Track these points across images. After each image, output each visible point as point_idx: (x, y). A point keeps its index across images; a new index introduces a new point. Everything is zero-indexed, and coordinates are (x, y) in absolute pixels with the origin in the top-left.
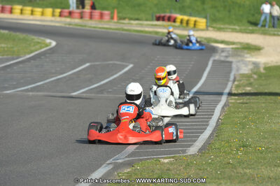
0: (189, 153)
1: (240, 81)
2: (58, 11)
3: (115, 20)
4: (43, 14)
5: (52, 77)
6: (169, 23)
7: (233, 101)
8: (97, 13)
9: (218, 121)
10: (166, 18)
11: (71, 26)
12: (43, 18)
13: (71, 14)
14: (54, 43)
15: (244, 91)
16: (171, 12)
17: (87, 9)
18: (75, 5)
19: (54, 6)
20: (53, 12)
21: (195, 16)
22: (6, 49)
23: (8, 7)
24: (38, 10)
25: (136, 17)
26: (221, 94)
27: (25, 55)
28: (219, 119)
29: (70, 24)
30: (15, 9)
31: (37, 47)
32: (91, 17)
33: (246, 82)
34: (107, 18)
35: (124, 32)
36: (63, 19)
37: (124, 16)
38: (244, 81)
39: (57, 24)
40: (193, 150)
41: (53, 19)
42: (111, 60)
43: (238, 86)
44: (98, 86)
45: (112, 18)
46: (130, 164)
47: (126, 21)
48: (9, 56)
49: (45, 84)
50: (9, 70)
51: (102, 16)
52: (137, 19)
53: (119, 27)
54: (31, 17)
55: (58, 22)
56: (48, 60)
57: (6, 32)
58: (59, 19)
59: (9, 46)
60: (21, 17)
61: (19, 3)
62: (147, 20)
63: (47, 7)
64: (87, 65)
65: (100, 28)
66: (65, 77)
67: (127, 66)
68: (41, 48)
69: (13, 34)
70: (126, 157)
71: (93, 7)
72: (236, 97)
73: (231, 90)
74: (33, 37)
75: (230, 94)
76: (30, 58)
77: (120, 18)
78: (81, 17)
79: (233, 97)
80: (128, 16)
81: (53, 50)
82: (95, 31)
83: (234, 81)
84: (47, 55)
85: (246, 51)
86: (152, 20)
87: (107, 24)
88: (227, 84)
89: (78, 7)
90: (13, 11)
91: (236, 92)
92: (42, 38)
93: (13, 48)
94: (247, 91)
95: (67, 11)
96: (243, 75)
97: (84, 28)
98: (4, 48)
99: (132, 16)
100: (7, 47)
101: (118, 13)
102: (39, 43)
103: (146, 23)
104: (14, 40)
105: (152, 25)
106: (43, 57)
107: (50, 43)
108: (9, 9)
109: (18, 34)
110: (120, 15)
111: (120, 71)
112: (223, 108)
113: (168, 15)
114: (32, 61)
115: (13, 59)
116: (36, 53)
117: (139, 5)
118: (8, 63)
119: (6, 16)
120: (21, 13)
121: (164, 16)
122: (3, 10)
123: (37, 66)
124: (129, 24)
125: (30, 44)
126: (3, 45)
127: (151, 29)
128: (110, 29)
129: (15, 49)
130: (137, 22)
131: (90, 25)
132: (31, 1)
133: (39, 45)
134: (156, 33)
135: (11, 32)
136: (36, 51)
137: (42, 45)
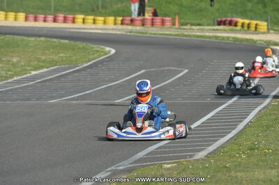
0: (195, 158)
2: (121, 18)
3: (177, 26)
4: (105, 22)
5: (103, 85)
6: (231, 27)
7: (276, 103)
8: (158, 20)
9: (248, 124)
10: (227, 22)
11: (132, 34)
13: (132, 21)
14: (113, 51)
16: (233, 17)
17: (148, 16)
18: (136, 13)
19: (116, 14)
20: (115, 20)
22: (64, 58)
23: (70, 16)
25: (198, 22)
26: (267, 97)
27: (83, 64)
28: (250, 122)
29: (130, 32)
30: (77, 18)
31: (96, 55)
32: (153, 24)
34: (168, 24)
35: (184, 38)
36: (125, 27)
37: (186, 21)
39: (118, 32)
40: (201, 155)
41: (115, 27)
42: (167, 66)
45: (174, 24)
47: (188, 27)
48: (67, 66)
49: (94, 92)
50: (63, 79)
51: (163, 22)
52: (199, 25)
53: (180, 33)
54: (93, 26)
55: (119, 30)
56: (104, 68)
57: (67, 41)
58: (120, 27)
59: (68, 55)
60: (82, 26)
61: (81, 14)
62: (208, 25)
63: (110, 15)
64: (143, 71)
65: (161, 34)
66: (116, 85)
67: (182, 71)
68: (100, 56)
69: (73, 43)
70: (130, 164)
71: (155, 14)
74: (93, 46)
75: (276, 97)
76: (90, 67)
77: (182, 25)
78: (143, 25)
79: (277, 100)
80: (190, 21)
81: (111, 58)
82: (156, 37)
84: (105, 63)
86: (214, 25)
87: (169, 30)
90: (76, 20)
92: (102, 47)
93: (71, 57)
95: (129, 18)
97: (144, 35)
98: (62, 57)
99: (193, 22)
100: (66, 57)
101: (180, 19)
102: (98, 51)
103: (207, 28)
104: (74, 49)
105: (214, 30)
106: (100, 65)
107: (110, 51)
109: (78, 43)
110: (182, 20)
112: (260, 111)
113: (229, 19)
114: (89, 70)
115: (70, 68)
116: (95, 61)
117: (201, 10)
118: (64, 73)
119: (69, 25)
120: (84, 22)
121: (225, 21)
122: (65, 20)
123: (92, 75)
124: (190, 29)
125: (89, 53)
126: (61, 55)
127: (211, 34)
128: (171, 35)
129: (74, 58)
130: (198, 27)
131: (150, 32)
132: (93, 10)
133: (98, 53)
134: (217, 38)
135: (71, 42)
136: (94, 59)
137: (101, 54)
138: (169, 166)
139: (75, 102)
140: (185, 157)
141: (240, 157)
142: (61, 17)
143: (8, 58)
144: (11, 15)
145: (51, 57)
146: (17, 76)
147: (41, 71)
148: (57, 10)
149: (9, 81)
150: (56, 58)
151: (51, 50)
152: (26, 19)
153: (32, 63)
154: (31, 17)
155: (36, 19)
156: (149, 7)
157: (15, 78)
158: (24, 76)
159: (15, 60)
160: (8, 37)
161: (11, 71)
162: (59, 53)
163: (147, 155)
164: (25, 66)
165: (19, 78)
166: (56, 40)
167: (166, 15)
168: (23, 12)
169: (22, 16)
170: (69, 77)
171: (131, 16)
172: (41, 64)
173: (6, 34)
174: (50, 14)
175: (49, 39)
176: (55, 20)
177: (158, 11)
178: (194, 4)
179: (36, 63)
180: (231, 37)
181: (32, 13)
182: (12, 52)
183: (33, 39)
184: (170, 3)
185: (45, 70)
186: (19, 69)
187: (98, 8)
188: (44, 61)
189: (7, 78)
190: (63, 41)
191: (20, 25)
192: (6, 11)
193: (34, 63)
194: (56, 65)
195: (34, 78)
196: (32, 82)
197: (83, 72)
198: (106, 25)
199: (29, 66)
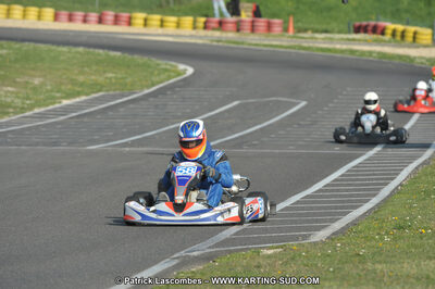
2: (203, 19)
3: (291, 33)
4: (178, 25)
6: (375, 36)
8: (261, 22)
10: (370, 28)
11: (220, 44)
12: (179, 32)
14: (190, 71)
16: (378, 20)
17: (246, 16)
19: (196, 11)
20: (195, 22)
22: (114, 81)
23: (125, 15)
25: (324, 27)
26: (428, 146)
27: (142, 89)
29: (218, 41)
30: (135, 18)
31: (163, 77)
32: (253, 29)
34: (277, 29)
35: (302, 52)
36: (209, 33)
37: (306, 26)
39: (200, 41)
41: (194, 32)
42: (274, 96)
44: (241, 137)
45: (286, 30)
47: (309, 34)
48: (118, 92)
49: (159, 134)
50: (111, 113)
51: (269, 27)
52: (326, 31)
53: (295, 44)
54: (160, 31)
55: (201, 38)
56: (175, 96)
57: (118, 54)
58: (202, 33)
59: (119, 76)
60: (141, 30)
61: (141, 11)
62: (340, 32)
63: (186, 14)
64: (236, 103)
65: (265, 46)
67: (295, 104)
68: (169, 78)
69: (128, 56)
70: (210, 247)
71: (257, 13)
74: (159, 62)
76: (153, 94)
77: (299, 30)
78: (238, 30)
80: (311, 26)
81: (187, 82)
82: (257, 50)
84: (177, 89)
86: (349, 32)
87: (279, 40)
90: (133, 21)
92: (173, 63)
93: (122, 78)
97: (241, 46)
98: (111, 78)
99: (317, 26)
100: (116, 78)
101: (294, 22)
102: (166, 70)
103: (337, 36)
104: (129, 67)
105: (349, 40)
106: (169, 93)
107: (185, 70)
109: (136, 57)
110: (299, 24)
111: (283, 112)
112: (417, 168)
113: (372, 23)
114: (151, 99)
115: (123, 96)
116: (161, 85)
117: (329, 9)
118: (112, 103)
119: (121, 29)
120: (145, 25)
121: (367, 26)
122: (117, 21)
123: (156, 106)
124: (312, 38)
125: (152, 73)
126: (110, 75)
127: (344, 47)
128: (281, 47)
129: (129, 80)
130: (323, 35)
131: (250, 42)
132: (161, 6)
133: (167, 74)
134: (352, 52)
135: (126, 55)
136: (161, 82)
137: (172, 74)
138: (270, 252)
139: (127, 149)
140: (295, 238)
141: (382, 239)
142: (110, 15)
143: (26, 79)
144: (33, 11)
145: (93, 77)
146: (40, 106)
147: (78, 100)
148: (104, 5)
149: (27, 114)
150: (101, 79)
151: (94, 68)
152: (56, 17)
153: (63, 87)
154: (64, 14)
155: (71, 19)
156: (248, 1)
157: (37, 110)
158: (51, 107)
159: (37, 81)
160: (27, 46)
161: (30, 99)
162: (105, 72)
163: (236, 234)
164: (52, 91)
165: (42, 109)
166: (101, 51)
167: (275, 16)
168: (50, 7)
169: (49, 12)
170: (121, 110)
172: (80, 89)
173: (23, 40)
174: (94, 11)
175: (91, 50)
176: (101, 21)
177: (261, 8)
179: (70, 86)
180: (374, 52)
181: (65, 9)
182: (33, 69)
183: (65, 49)
185: (83, 98)
186: (42, 97)
187: (168, 3)
188: (82, 85)
189: (23, 109)
190: (112, 53)
191: (45, 27)
192: (25, 5)
193: (67, 87)
194: (100, 91)
195: (66, 110)
196: (62, 118)
197: (142, 103)
198: (181, 29)
199: (58, 92)
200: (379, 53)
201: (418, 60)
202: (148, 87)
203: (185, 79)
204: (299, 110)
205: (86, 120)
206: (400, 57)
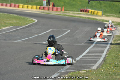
0: (93, 69)
1: (116, 38)
2: (39, 7)
3: (63, 11)
4: (32, 8)
5: (35, 35)
6: (86, 13)
7: (112, 47)
8: (55, 8)
9: (106, 55)
10: (85, 11)
11: (44, 13)
12: (32, 10)
13: (44, 8)
14: (36, 21)
15: (117, 43)
16: (87, 8)
17: (51, 6)
19: (37, 4)
20: (37, 7)
21: (97, 10)
22: (16, 23)
23: (17, 5)
24: (30, 6)
25: (72, 10)
26: (108, 44)
27: (24, 25)
28: (106, 54)
31: (30, 22)
32: (53, 10)
33: (118, 39)
34: (59, 10)
35: (67, 16)
36: (41, 10)
37: (67, 9)
38: (118, 38)
39: (38, 13)
40: (94, 68)
41: (36, 10)
42: (61, 28)
43: (115, 41)
45: (62, 10)
46: (67, 73)
47: (68, 12)
48: (17, 26)
49: (32, 38)
50: (17, 32)
51: (57, 9)
52: (72, 11)
53: (65, 14)
54: (27, 9)
55: (38, 12)
56: (33, 28)
57: (16, 15)
58: (39, 10)
59: (17, 21)
60: (22, 9)
61: (22, 3)
62: (76, 11)
63: (34, 5)
64: (51, 30)
65: (56, 14)
67: (67, 31)
68: (31, 22)
70: (65, 70)
71: (54, 5)
72: (114, 45)
73: (112, 42)
74: (28, 18)
75: (111, 44)
76: (27, 27)
77: (65, 10)
78: (49, 10)
79: (112, 45)
80: (69, 9)
81: (36, 24)
83: (113, 38)
84: (33, 26)
85: (119, 25)
86: (79, 11)
87: (59, 13)
88: (110, 39)
89: (47, 5)
90: (19, 6)
91: (114, 43)
92: (32, 18)
94: (119, 43)
95: (42, 7)
96: (117, 36)
97: (50, 14)
98: (15, 22)
99: (70, 10)
101: (64, 8)
102: (30, 20)
103: (76, 12)
104: (19, 19)
105: (79, 13)
107: (35, 20)
108: (18, 6)
109: (21, 16)
110: (65, 9)
111: (65, 33)
112: (108, 50)
113: (86, 9)
114: (27, 28)
115: (19, 27)
117: (73, 5)
119: (16, 8)
120: (23, 7)
121: (84, 10)
122: (15, 6)
123: (29, 30)
125: (26, 21)
126: (15, 21)
127: (78, 15)
128: (61, 15)
129: (20, 23)
130: (72, 12)
131: (52, 13)
132: (27, 2)
133: (30, 21)
134: (81, 17)
135: (18, 16)
136: (29, 23)
137: (32, 21)
138: (83, 72)
139: (26, 42)
142: (13, 5)
145: (10, 22)
147: (7, 28)
148: (11, 2)
150: (12, 22)
151: (10, 19)
153: (2, 24)
154: (0, 4)
155: (2, 5)
156: (51, 2)
162: (13, 20)
166: (11, 14)
167: (58, 6)
170: (19, 31)
171: (43, 6)
172: (6, 25)
174: (9, 3)
175: (9, 14)
176: (10, 6)
177: (55, 4)
178: (70, 2)
179: (4, 24)
180: (86, 17)
181: (1, 2)
183: (2, 13)
184: (60, 1)
185: (8, 27)
187: (29, 1)
188: (7, 23)
190: (14, 15)
193: (3, 24)
194: (12, 25)
195: (4, 30)
196: (4, 33)
197: (25, 29)
198: (33, 9)
199: (1, 25)
200: (88, 17)
201: (99, 20)
202: (26, 25)
203: (35, 23)
204: (68, 33)
205: (11, 33)
206: (94, 19)
